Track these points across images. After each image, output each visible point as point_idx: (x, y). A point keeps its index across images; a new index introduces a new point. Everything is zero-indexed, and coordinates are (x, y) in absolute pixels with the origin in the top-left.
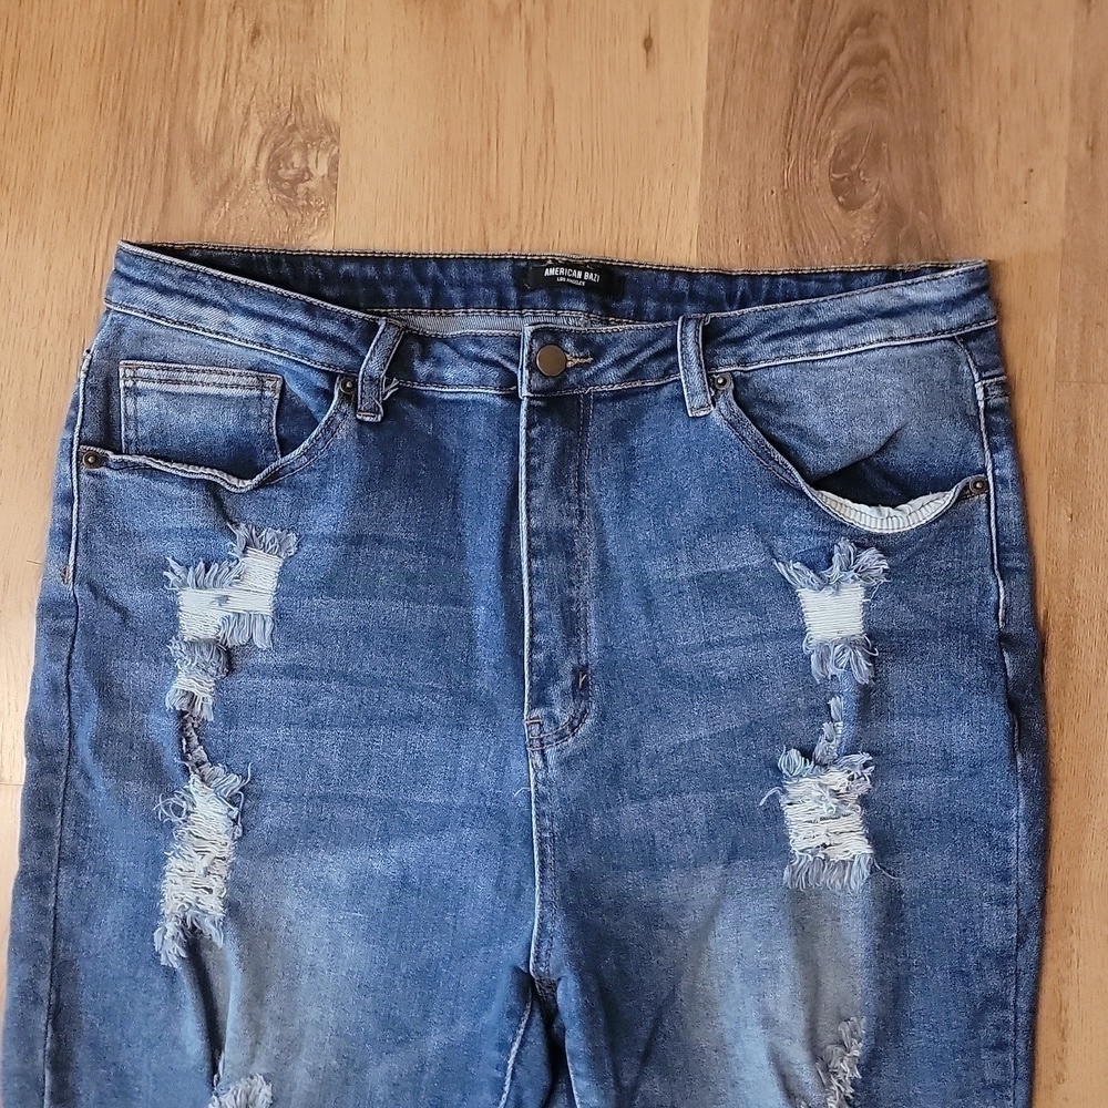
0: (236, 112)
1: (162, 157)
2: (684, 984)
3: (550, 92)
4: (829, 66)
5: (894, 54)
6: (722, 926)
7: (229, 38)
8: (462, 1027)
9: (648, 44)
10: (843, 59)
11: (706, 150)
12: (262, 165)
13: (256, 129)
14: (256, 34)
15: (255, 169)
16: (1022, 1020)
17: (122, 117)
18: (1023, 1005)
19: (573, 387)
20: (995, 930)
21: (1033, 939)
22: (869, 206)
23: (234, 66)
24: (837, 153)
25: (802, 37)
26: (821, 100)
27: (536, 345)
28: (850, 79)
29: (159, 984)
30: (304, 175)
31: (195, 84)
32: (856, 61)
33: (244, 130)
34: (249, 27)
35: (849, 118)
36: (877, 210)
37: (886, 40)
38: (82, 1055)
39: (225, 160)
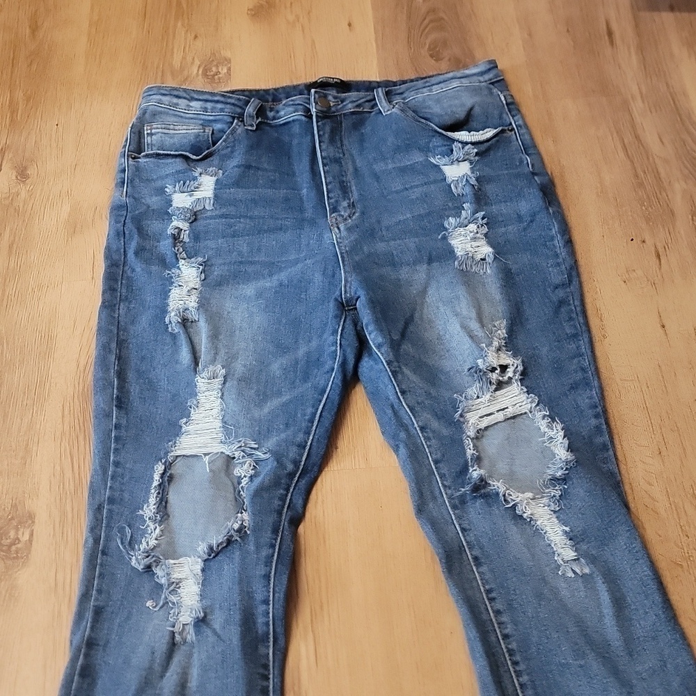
0: (189, 59)
1: (160, 74)
2: (417, 315)
3: (313, 42)
4: (422, 23)
5: (446, 18)
6: (431, 292)
7: (186, 39)
8: (314, 344)
9: (350, 25)
10: (426, 21)
11: (378, 51)
12: (200, 72)
13: (197, 62)
14: (196, 37)
15: (197, 74)
16: (578, 309)
17: (144, 64)
18: (577, 303)
19: (334, 112)
20: (557, 277)
21: (575, 279)
22: (447, 59)
23: (188, 46)
24: (429, 47)
25: (409, 18)
26: (420, 34)
27: (317, 96)
28: (430, 26)
29: (168, 340)
30: (218, 73)
31: (173, 53)
32: (431, 21)
33: (193, 63)
34: (193, 36)
35: (433, 36)
36: (449, 60)
37: (442, 15)
38: (131, 375)
39: (186, 73)
